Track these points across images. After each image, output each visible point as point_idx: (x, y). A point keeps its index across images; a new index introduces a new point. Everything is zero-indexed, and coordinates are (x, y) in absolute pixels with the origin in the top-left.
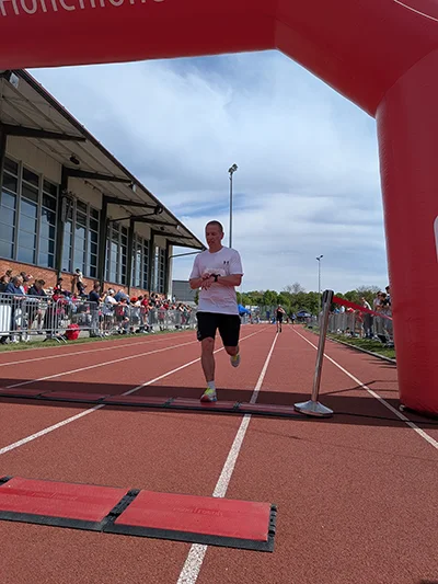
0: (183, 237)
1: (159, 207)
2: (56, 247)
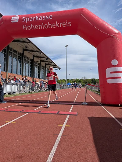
0: (54, 65)
2: (22, 69)
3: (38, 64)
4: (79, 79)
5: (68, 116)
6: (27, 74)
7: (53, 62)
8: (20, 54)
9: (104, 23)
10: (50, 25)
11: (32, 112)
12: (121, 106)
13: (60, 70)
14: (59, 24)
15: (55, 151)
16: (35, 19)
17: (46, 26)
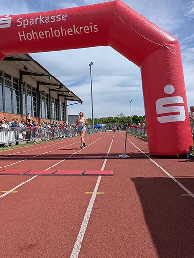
0: (72, 97)
1: (61, 85)
2: (20, 105)
3: (46, 95)
4: (112, 118)
5: (100, 177)
6: (29, 112)
7: (70, 91)
8: (16, 80)
9: (152, 25)
10: (64, 31)
11: (42, 173)
12: (180, 158)
13: (82, 104)
14: (79, 29)
15: (84, 233)
16: (38, 21)
17: (57, 32)
